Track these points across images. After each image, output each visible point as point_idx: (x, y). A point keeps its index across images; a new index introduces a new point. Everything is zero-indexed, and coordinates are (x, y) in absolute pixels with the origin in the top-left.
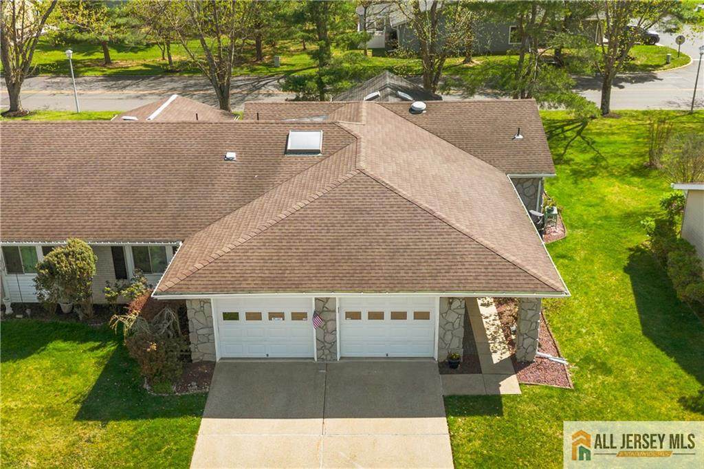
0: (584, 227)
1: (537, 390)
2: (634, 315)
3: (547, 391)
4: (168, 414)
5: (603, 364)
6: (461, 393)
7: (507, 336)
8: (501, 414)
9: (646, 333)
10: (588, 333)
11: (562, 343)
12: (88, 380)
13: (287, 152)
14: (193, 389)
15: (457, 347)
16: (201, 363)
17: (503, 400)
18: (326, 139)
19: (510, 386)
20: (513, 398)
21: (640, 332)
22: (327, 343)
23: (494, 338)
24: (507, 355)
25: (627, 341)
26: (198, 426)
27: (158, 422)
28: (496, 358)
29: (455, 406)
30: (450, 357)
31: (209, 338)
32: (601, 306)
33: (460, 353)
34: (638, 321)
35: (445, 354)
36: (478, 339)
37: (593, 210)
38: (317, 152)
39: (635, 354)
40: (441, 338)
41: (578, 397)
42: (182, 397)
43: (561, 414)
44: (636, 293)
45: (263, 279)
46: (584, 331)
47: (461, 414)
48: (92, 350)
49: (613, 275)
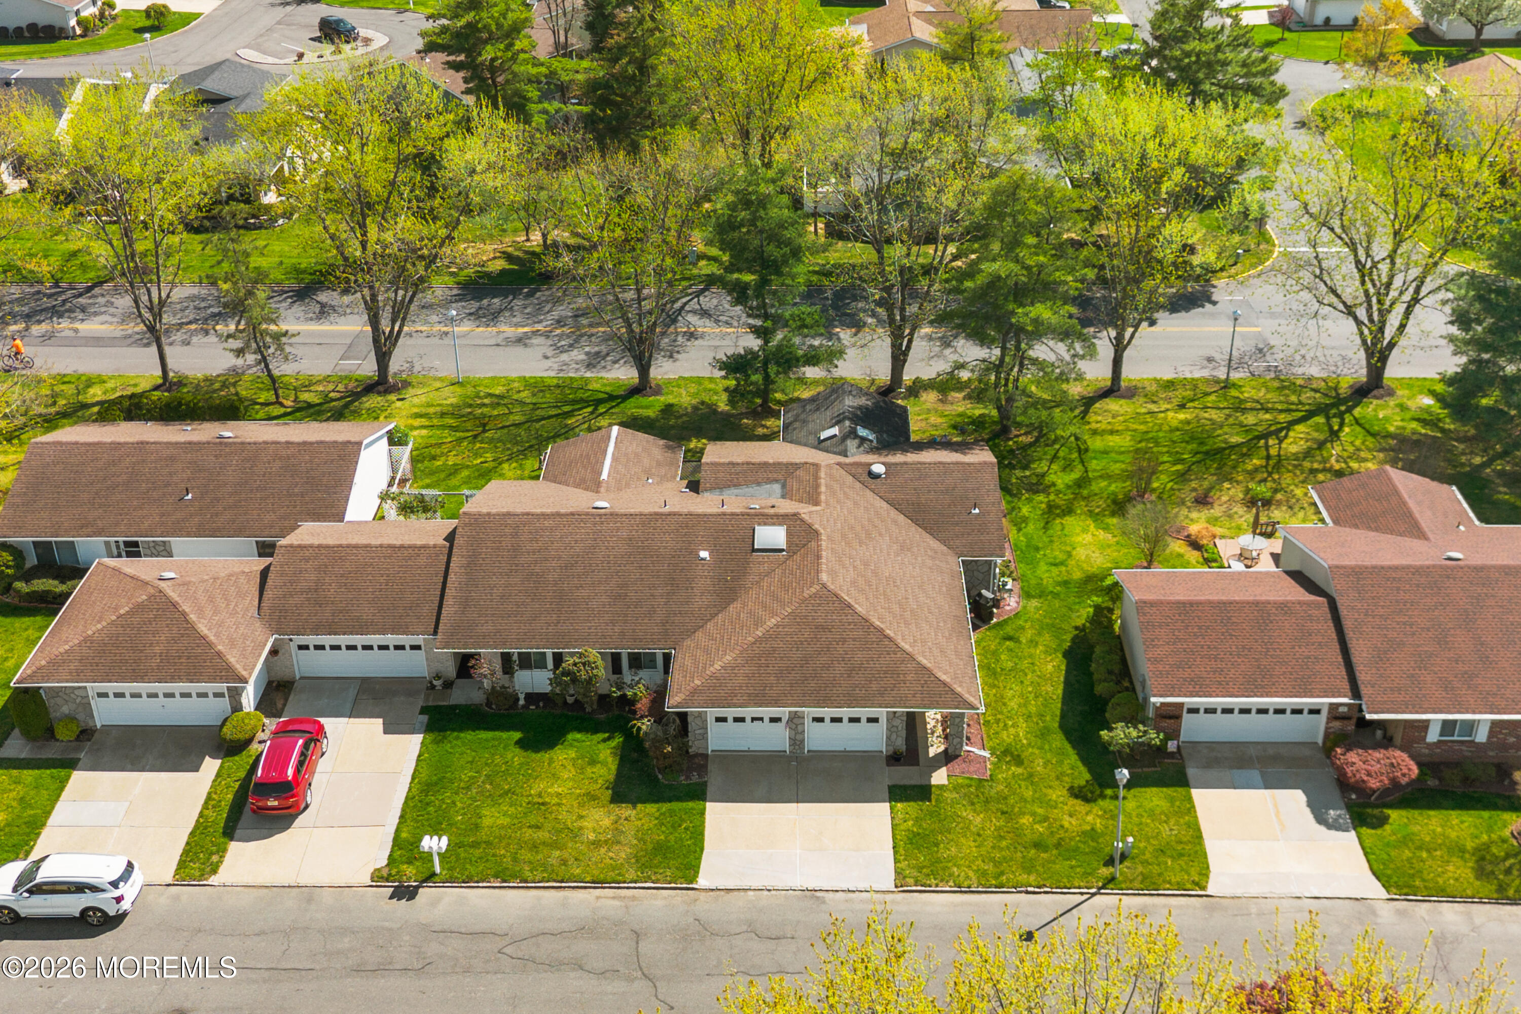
0: (1040, 597)
1: (960, 781)
2: (1057, 707)
3: (967, 782)
4: (679, 799)
5: (1019, 756)
6: (902, 783)
7: (944, 730)
8: (930, 801)
9: (1061, 726)
10: (1013, 726)
11: (989, 736)
12: (609, 769)
13: (754, 550)
14: (695, 778)
15: (900, 744)
16: (697, 755)
17: (933, 789)
18: (789, 534)
19: (940, 777)
20: (941, 787)
21: (1056, 725)
22: (797, 741)
23: (933, 733)
24: (942, 748)
25: (1044, 734)
26: (705, 809)
27: (676, 805)
28: (932, 752)
29: (897, 794)
30: (895, 753)
31: (704, 736)
32: (1031, 696)
33: (904, 748)
34: (1058, 713)
35: (891, 749)
36: (920, 734)
37: (1055, 570)
38: (782, 550)
39: (1047, 747)
40: (888, 738)
41: (991, 787)
42: (688, 785)
43: (976, 800)
44: (1067, 683)
45: (749, 695)
46: (1010, 723)
47: (901, 801)
48: (604, 740)
49: (1051, 661)
